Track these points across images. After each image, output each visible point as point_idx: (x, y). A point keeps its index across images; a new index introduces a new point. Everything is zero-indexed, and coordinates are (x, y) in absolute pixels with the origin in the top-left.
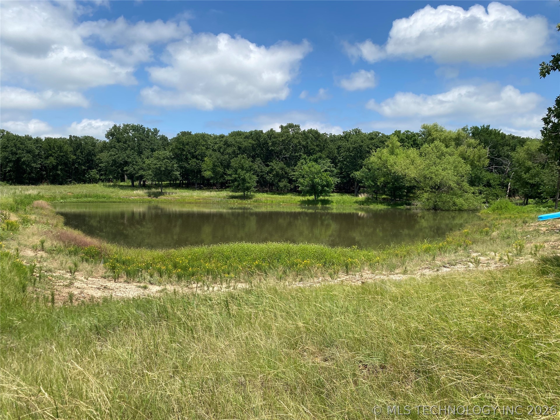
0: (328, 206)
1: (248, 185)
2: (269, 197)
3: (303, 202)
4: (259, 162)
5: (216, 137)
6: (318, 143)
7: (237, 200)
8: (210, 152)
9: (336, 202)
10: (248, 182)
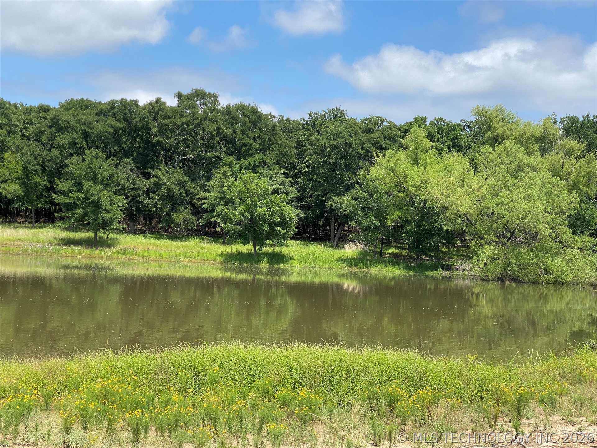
0: (282, 266)
1: (107, 216)
2: (153, 245)
3: (229, 258)
4: (129, 167)
5: (28, 111)
6: (257, 132)
7: (80, 247)
8: (18, 141)
9: (299, 260)
10: (106, 210)
